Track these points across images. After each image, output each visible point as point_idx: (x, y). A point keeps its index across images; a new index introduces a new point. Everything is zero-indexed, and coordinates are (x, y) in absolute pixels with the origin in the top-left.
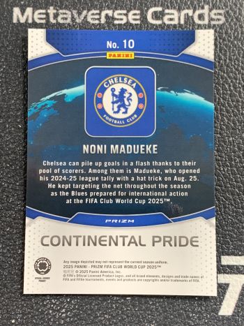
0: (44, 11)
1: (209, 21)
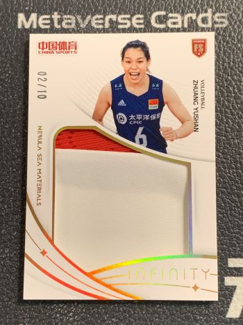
0: (48, 17)
1: (213, 24)
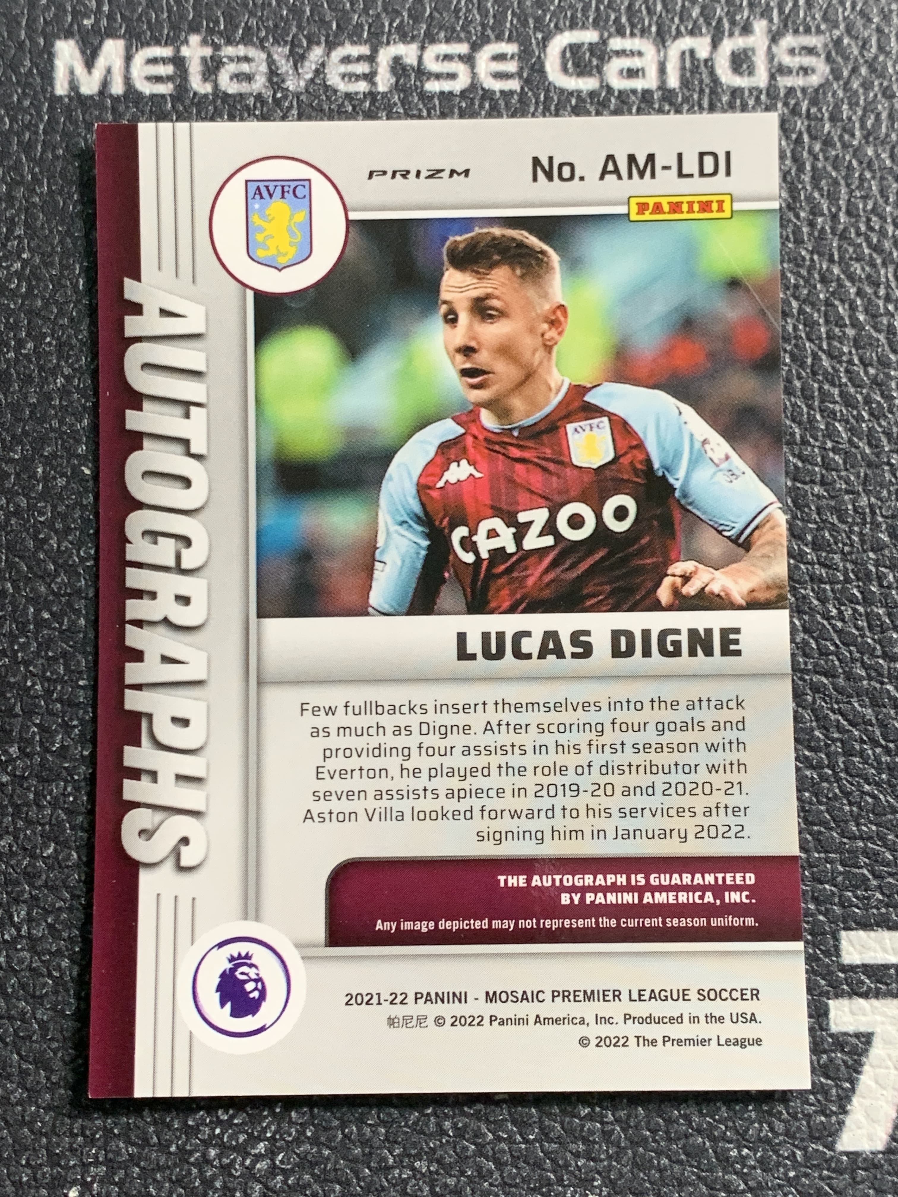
0: (166, 52)
1: (772, 77)
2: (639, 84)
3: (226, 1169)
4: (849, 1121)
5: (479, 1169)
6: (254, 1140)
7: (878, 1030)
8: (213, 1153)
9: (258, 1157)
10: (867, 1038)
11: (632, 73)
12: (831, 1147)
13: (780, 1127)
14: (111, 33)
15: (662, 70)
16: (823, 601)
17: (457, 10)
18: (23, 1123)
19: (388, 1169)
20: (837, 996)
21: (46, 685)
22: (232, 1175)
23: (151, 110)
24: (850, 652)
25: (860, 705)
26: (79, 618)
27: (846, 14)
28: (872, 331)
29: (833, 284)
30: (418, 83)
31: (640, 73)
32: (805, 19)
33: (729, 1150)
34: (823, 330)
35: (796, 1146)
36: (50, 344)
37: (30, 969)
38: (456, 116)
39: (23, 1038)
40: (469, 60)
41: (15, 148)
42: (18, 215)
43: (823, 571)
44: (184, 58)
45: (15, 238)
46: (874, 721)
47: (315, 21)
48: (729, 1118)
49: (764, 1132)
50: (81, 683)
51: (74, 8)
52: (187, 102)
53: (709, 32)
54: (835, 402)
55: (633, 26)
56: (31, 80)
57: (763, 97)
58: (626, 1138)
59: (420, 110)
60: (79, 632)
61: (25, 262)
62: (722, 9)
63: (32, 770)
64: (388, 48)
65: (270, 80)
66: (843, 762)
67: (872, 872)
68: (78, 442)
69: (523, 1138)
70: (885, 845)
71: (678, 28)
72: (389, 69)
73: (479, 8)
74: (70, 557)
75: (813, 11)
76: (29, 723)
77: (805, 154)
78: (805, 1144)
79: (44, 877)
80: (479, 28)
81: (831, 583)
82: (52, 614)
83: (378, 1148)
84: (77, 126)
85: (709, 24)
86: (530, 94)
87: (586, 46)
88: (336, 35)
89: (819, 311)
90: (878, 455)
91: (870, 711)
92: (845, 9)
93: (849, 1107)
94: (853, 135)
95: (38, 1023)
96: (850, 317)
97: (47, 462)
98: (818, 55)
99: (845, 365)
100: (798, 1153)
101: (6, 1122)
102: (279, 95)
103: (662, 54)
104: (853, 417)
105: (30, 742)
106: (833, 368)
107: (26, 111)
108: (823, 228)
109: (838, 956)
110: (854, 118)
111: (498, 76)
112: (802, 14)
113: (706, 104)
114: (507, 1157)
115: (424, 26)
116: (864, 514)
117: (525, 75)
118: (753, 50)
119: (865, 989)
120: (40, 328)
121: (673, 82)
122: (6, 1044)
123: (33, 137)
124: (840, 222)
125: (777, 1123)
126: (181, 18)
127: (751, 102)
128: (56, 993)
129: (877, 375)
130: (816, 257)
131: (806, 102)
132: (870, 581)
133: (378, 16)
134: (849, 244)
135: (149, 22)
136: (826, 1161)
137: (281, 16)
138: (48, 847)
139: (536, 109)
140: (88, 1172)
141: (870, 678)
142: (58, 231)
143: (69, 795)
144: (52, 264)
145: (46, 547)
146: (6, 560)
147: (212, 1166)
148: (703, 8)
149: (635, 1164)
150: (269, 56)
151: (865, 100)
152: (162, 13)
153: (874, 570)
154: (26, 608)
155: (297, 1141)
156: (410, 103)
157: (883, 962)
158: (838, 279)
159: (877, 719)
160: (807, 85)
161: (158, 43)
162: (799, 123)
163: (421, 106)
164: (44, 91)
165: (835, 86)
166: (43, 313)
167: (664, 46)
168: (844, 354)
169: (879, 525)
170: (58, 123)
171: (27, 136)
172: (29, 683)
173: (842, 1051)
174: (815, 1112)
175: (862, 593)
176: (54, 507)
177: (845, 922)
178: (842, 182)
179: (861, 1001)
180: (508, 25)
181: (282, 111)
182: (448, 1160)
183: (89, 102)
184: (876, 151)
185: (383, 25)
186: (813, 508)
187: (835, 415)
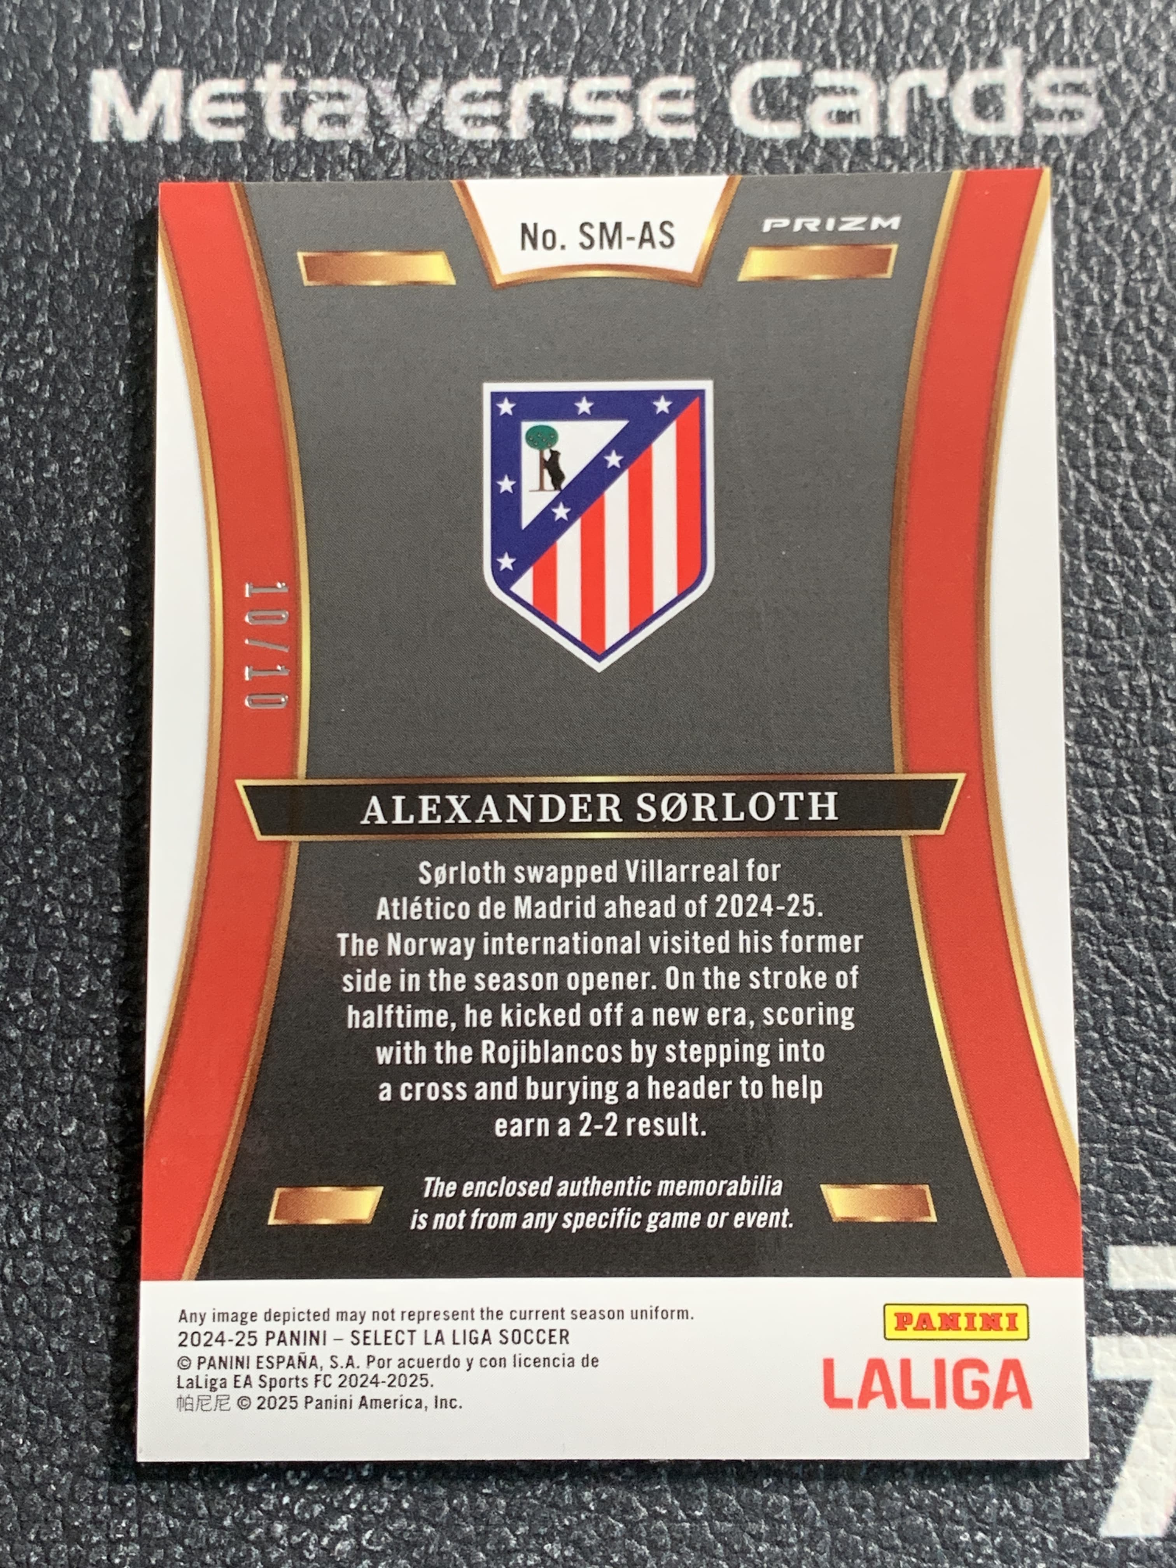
2: (852, 131)
3: (297, 1551)
4: (1117, 1496)
5: (629, 1554)
6: (332, 1512)
7: (1156, 1377)
8: (279, 1528)
9: (339, 1536)
10: (1142, 1388)
11: (844, 117)
12: (1093, 1532)
13: (1026, 1504)
14: (164, 62)
15: (883, 113)
16: (1089, 810)
17: (615, 34)
18: (32, 1486)
19: (510, 1553)
20: (1102, 1332)
21: (69, 911)
22: (303, 1558)
23: (215, 162)
24: (1124, 878)
25: (1137, 948)
26: (113, 824)
27: (1125, 40)
28: (1155, 455)
29: (1105, 395)
30: (564, 129)
31: (854, 117)
32: (1071, 47)
33: (959, 1533)
34: (1091, 454)
35: (1049, 1531)
36: (80, 465)
37: (45, 1284)
38: (613, 171)
39: (33, 1374)
40: (630, 98)
41: (38, 210)
42: (40, 297)
43: (1089, 771)
44: (259, 94)
45: (37, 327)
46: (1155, 969)
47: (430, 47)
48: (961, 1492)
49: (1005, 1511)
50: (115, 909)
51: (116, 27)
52: (263, 151)
53: (944, 63)
54: (1107, 549)
55: (845, 55)
56: (59, 122)
57: (1015, 149)
58: (822, 1517)
59: (566, 163)
60: (113, 841)
61: (49, 360)
62: (963, 34)
63: (50, 1022)
64: (525, 83)
65: (370, 123)
66: (1115, 1024)
67: (1151, 1169)
68: (115, 594)
69: (688, 1515)
70: (1168, 1134)
71: (903, 59)
72: (525, 110)
73: (644, 30)
74: (103, 743)
75: (1081, 36)
76: (47, 961)
77: (1070, 224)
78: (1059, 1526)
79: (63, 1163)
80: (644, 58)
81: (1099, 787)
82: (78, 818)
83: (496, 1526)
84: (119, 182)
85: (945, 53)
86: (709, 144)
87: (783, 82)
88: (457, 66)
89: (1086, 429)
90: (1162, 619)
91: (1149, 955)
92: (1124, 34)
93: (1117, 1479)
94: (1133, 200)
95: (53, 1354)
96: (1127, 437)
97: (75, 619)
98: (1087, 94)
99: (1119, 500)
100: (1050, 1538)
101: (10, 1483)
102: (382, 143)
103: (883, 92)
104: (1130, 568)
105: (47, 985)
106: (1105, 504)
107: (52, 162)
108: (1092, 321)
109: (1105, 1278)
110: (1134, 177)
111: (669, 119)
112: (1067, 40)
113: (939, 157)
114: (666, 1540)
115: (573, 55)
116: (1144, 696)
117: (703, 119)
118: (1002, 87)
119: (1140, 1322)
120: (68, 445)
121: (898, 128)
122: (11, 1382)
123: (62, 196)
124: (1114, 314)
125: (1022, 1499)
126: (255, 41)
127: (999, 156)
128: (77, 1315)
129: (1162, 513)
130: (1082, 359)
131: (1072, 155)
132: (1151, 783)
133: (512, 41)
134: (1126, 342)
135: (214, 47)
136: (1086, 1550)
137: (387, 40)
138: (69, 1124)
139: (717, 164)
140: (116, 1550)
141: (1149, 912)
142: (92, 318)
143: (97, 1056)
144: (84, 362)
145: (71, 730)
146: (20, 748)
147: (279, 1546)
148: (938, 31)
149: (834, 1551)
150: (370, 92)
151: (1149, 152)
152: (231, 34)
153: (1156, 770)
154: (44, 810)
155: (391, 1515)
156: (552, 155)
157: (1165, 1288)
158: (1112, 388)
159: (1159, 967)
160: (1072, 133)
161: (225, 74)
162: (1062, 183)
163: (567, 159)
164: (77, 136)
165: (1110, 135)
166: (72, 426)
167: (886, 82)
168: (1119, 485)
169: (1163, 711)
170: (94, 178)
171: (54, 193)
172: (47, 909)
173: (1109, 1405)
174: (1073, 1485)
175: (1139, 799)
176: (82, 679)
177: (1114, 1234)
178: (1118, 261)
179: (1135, 1339)
180: (682, 53)
181: (385, 163)
182: (587, 1542)
183: (135, 151)
184: (1162, 220)
185: (518, 53)
186: (1076, 687)
187: (1106, 565)
